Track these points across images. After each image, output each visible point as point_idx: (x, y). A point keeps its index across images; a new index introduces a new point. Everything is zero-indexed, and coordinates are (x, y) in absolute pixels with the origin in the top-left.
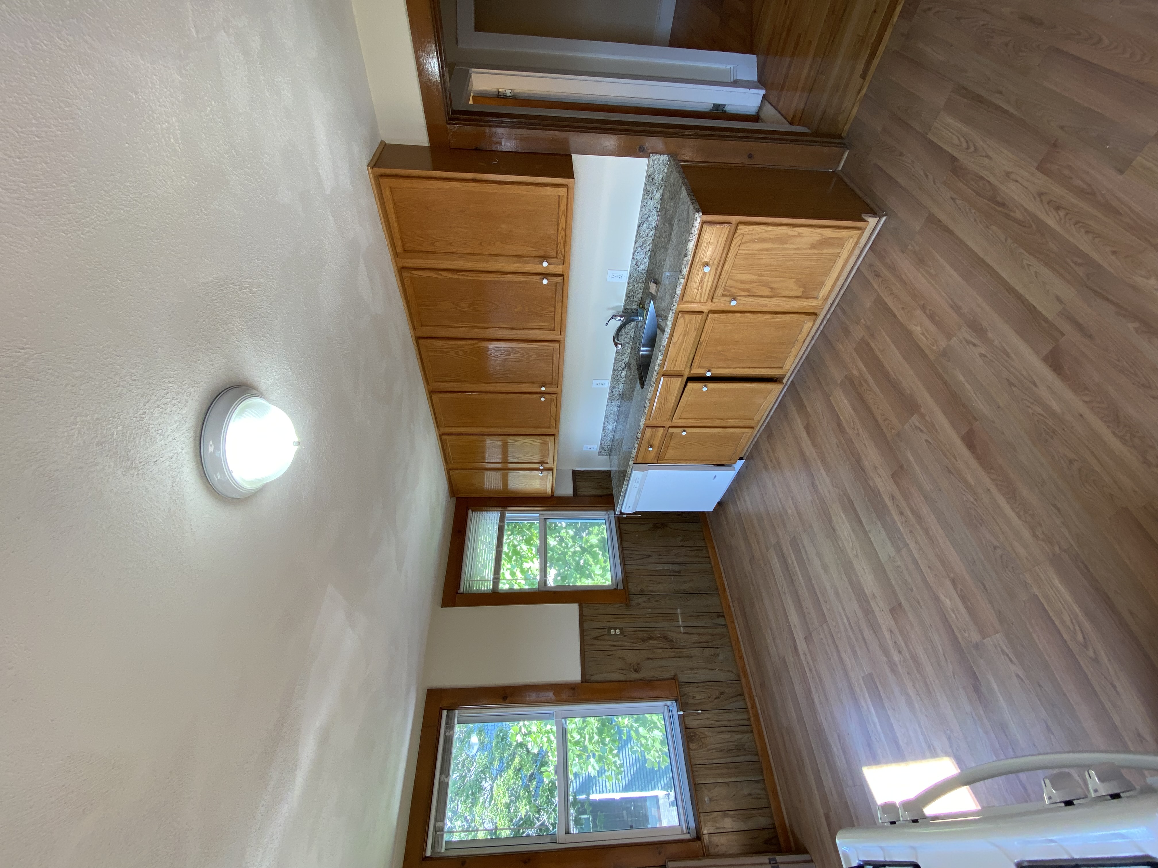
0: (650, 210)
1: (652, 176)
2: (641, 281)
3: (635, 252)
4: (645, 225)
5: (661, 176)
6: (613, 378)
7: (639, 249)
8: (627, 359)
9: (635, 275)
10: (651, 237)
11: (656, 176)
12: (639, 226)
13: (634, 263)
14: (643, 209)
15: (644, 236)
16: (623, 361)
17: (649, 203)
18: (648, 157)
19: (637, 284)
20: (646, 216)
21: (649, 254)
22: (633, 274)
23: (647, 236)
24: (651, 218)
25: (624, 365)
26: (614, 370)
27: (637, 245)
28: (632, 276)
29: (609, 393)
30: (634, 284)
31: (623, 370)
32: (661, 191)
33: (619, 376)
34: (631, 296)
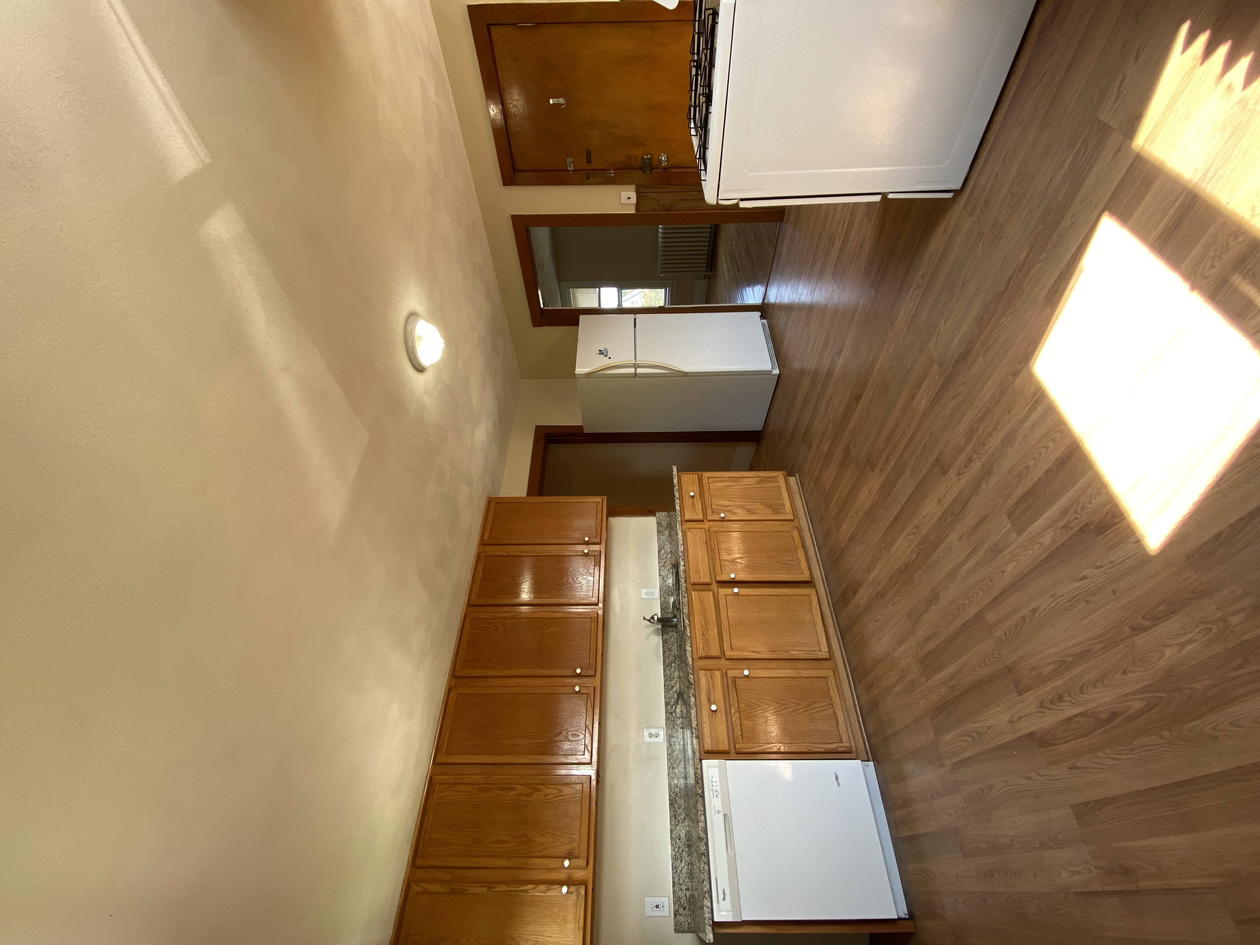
0: (663, 542)
1: (660, 523)
2: (670, 593)
3: (660, 570)
4: (663, 551)
5: (666, 522)
6: (667, 719)
7: (662, 568)
8: (678, 686)
9: (664, 588)
10: (669, 559)
11: (663, 523)
12: (659, 552)
13: (661, 578)
14: (659, 540)
15: (664, 558)
16: (674, 689)
17: (662, 537)
18: (654, 515)
19: (667, 596)
20: (662, 545)
21: (671, 571)
22: (662, 588)
23: (666, 558)
24: (666, 547)
25: (676, 696)
26: (667, 704)
27: (660, 565)
28: (661, 589)
29: (668, 749)
30: (665, 596)
31: (677, 703)
32: (668, 530)
33: (674, 714)
34: (665, 608)
